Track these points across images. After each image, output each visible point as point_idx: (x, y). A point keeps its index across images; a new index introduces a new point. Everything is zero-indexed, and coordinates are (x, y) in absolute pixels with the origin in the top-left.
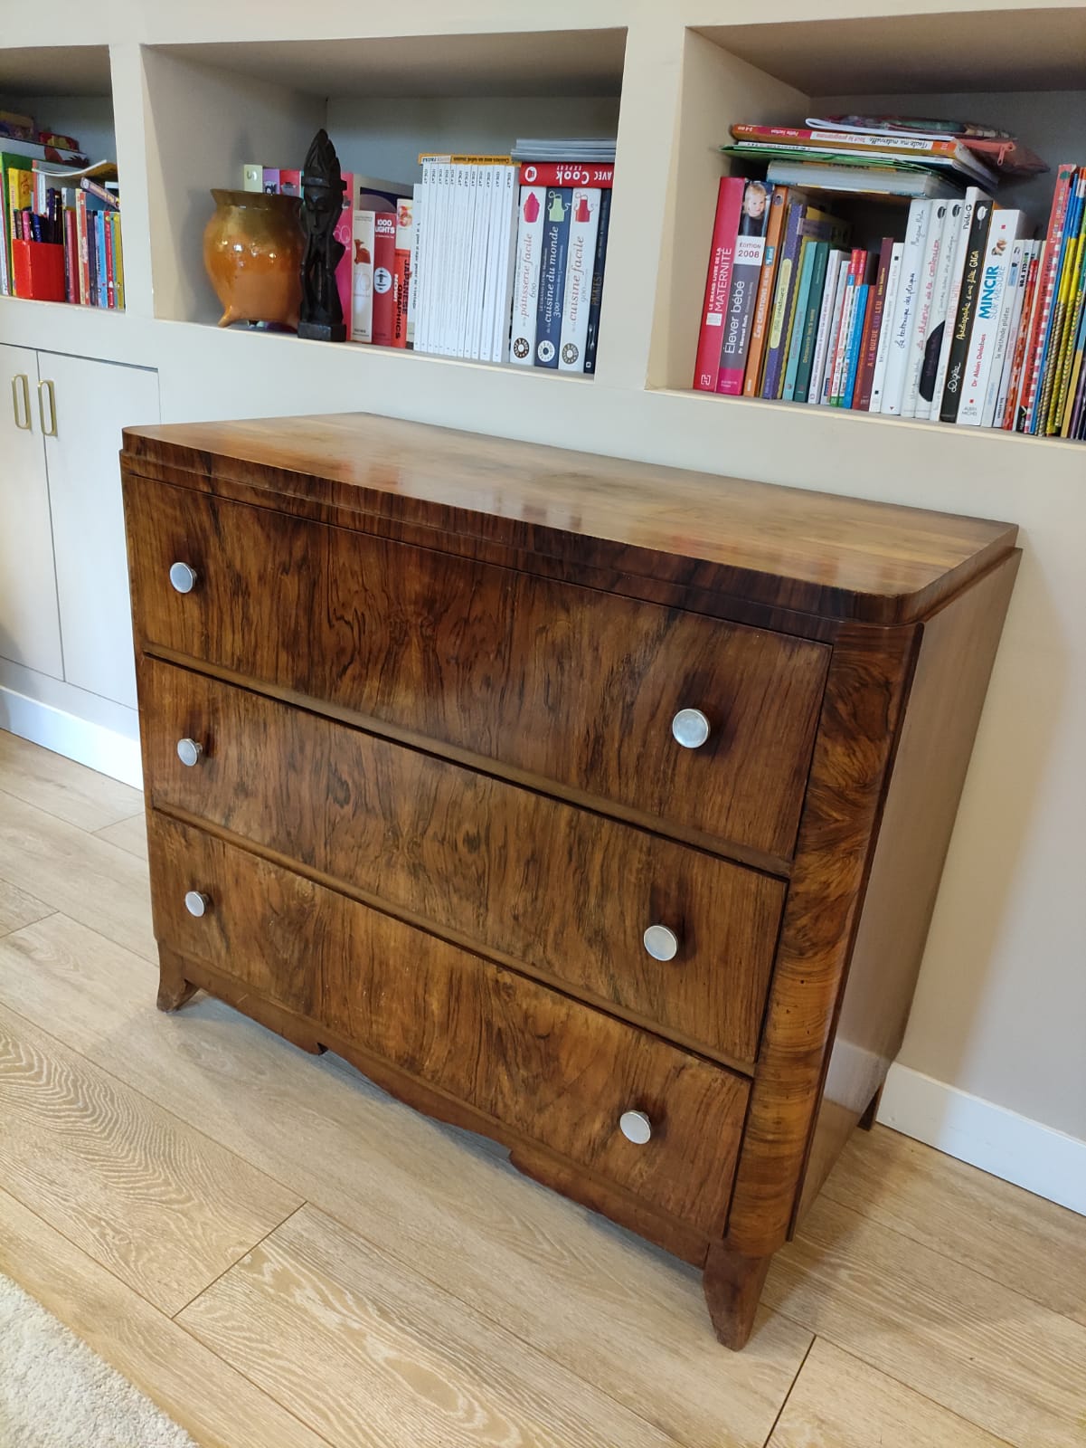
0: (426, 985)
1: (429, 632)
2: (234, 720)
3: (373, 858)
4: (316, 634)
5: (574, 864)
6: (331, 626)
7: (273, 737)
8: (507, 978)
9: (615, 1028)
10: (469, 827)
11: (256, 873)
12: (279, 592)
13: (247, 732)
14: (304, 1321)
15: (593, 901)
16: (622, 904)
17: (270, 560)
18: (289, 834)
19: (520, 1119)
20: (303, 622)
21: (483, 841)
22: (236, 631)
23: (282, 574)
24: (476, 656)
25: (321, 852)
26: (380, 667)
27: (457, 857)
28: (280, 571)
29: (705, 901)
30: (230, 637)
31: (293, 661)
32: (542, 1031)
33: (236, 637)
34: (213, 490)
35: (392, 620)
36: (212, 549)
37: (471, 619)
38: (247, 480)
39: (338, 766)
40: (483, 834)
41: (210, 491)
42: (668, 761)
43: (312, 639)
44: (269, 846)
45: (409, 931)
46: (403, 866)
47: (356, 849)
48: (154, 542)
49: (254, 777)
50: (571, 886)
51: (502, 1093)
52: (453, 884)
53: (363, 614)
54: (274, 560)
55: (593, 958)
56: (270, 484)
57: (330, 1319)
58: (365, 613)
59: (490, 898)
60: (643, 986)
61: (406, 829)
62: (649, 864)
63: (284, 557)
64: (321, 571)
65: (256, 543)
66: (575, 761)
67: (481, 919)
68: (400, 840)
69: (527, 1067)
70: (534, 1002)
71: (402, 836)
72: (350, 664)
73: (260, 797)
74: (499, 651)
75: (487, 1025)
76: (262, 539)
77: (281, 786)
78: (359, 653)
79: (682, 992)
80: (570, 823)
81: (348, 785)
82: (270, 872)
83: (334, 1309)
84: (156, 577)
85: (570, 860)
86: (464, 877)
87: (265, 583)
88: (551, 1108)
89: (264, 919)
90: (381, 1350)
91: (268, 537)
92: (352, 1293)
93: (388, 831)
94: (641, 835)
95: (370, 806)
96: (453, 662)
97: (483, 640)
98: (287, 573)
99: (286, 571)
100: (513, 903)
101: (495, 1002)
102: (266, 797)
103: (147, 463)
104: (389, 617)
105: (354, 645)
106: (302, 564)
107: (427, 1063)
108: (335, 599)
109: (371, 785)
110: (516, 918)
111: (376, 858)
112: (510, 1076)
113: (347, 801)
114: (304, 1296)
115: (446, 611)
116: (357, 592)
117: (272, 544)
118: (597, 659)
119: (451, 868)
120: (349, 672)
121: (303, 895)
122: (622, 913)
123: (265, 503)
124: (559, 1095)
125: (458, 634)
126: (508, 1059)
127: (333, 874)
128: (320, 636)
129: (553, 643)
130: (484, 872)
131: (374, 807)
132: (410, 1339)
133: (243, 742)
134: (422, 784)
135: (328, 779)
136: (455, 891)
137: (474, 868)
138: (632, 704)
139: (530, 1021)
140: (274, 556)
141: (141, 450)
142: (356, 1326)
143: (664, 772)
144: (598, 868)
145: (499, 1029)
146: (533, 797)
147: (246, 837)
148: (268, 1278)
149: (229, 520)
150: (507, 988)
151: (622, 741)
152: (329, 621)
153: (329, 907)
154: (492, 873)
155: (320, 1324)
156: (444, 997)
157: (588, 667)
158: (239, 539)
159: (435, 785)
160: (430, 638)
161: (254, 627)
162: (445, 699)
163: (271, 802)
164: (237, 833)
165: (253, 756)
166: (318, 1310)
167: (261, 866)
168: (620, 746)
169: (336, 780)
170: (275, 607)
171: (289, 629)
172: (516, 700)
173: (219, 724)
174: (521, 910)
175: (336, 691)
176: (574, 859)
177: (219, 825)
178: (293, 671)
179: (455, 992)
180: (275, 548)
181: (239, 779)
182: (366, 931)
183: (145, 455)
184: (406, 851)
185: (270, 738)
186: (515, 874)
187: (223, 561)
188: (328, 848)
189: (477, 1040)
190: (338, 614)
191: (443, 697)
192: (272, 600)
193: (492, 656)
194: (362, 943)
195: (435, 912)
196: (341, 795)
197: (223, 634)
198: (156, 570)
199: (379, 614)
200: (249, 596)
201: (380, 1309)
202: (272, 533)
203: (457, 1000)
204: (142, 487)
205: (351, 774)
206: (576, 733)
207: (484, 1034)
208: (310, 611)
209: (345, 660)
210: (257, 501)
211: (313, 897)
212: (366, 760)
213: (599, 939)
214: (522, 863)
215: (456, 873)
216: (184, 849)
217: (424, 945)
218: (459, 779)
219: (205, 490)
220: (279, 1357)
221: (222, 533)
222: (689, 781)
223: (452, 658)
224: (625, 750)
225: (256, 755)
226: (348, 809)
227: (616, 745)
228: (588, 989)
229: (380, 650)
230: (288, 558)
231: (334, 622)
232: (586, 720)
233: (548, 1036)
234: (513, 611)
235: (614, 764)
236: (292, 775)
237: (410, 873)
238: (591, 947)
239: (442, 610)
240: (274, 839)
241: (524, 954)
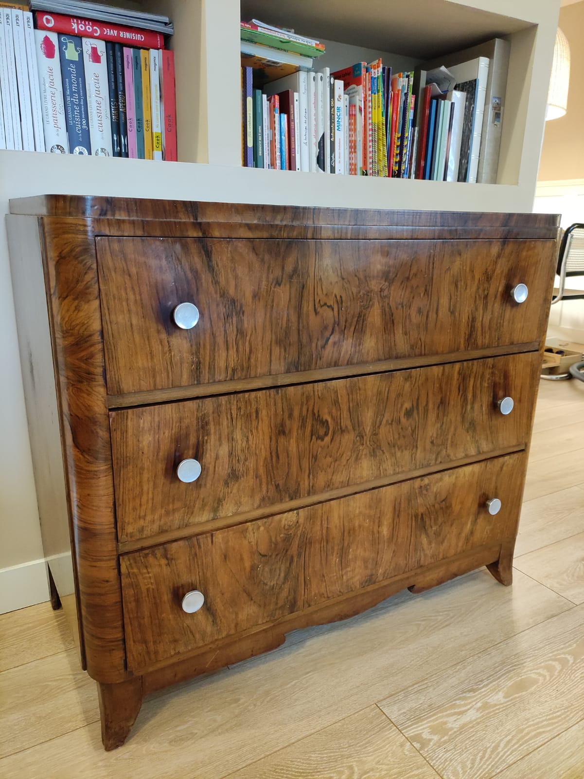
0: (379, 521)
1: (386, 293)
2: (225, 423)
3: (345, 463)
4: (305, 322)
5: (461, 392)
6: (316, 313)
7: (265, 418)
8: (426, 480)
9: (476, 468)
10: (407, 405)
11: (245, 537)
12: (273, 302)
13: (239, 426)
14: (472, 727)
15: (469, 407)
16: (481, 401)
17: (264, 279)
18: (277, 486)
19: (433, 556)
20: (294, 318)
21: (415, 408)
22: (231, 346)
23: (275, 287)
24: (413, 298)
25: (305, 485)
26: (353, 328)
27: (400, 427)
28: (273, 284)
29: (514, 378)
30: (224, 354)
31: (285, 351)
32: (443, 497)
33: (231, 352)
34: (204, 233)
35: (361, 293)
36: (204, 284)
37: (410, 278)
38: (237, 219)
39: (320, 413)
40: (415, 405)
41: (200, 235)
42: (501, 317)
43: (301, 328)
44: (259, 507)
45: (368, 495)
46: (366, 455)
47: (333, 463)
48: (131, 297)
49: (246, 460)
50: (459, 407)
51: (423, 550)
52: (398, 446)
53: (341, 297)
54: (268, 278)
55: (468, 438)
56: (259, 219)
57: (472, 715)
58: (343, 296)
59: (419, 439)
60: (490, 438)
61: (368, 429)
62: (492, 373)
63: (278, 272)
64: (309, 276)
65: (251, 268)
66: (463, 335)
67: (413, 456)
68: (365, 438)
69: (436, 524)
70: (440, 484)
71: (366, 435)
72: (331, 335)
73: (251, 472)
74: (426, 290)
75: (415, 517)
76: (257, 265)
77: (271, 453)
78: (338, 325)
79: (505, 428)
80: (459, 373)
81: (326, 421)
82: (259, 528)
83: (466, 711)
84: (135, 328)
85: (459, 392)
86: (404, 437)
87: (259, 299)
88: (448, 535)
89: (253, 568)
90: (498, 698)
91: (263, 261)
92: (455, 700)
93: (356, 437)
94: (489, 359)
95: (344, 428)
96: (400, 307)
97: (418, 286)
98: (280, 285)
99: (278, 283)
100: (431, 434)
101: (420, 500)
102: (256, 470)
103: (119, 222)
104: (359, 292)
105: (335, 321)
106: (293, 275)
107: (380, 570)
108: (320, 292)
109: (345, 413)
110: (432, 442)
111: (348, 460)
112: (427, 535)
113: (326, 434)
114: (453, 723)
115: (396, 276)
116: (337, 282)
117: (266, 266)
118: (473, 277)
119: (396, 436)
120: (331, 341)
121: (289, 526)
122: (482, 406)
123: (258, 234)
124: (452, 525)
125: (403, 289)
126: (426, 528)
127: (315, 493)
128: (308, 324)
129: (453, 276)
130: (415, 427)
131: (346, 427)
132: (491, 685)
133: (235, 437)
134: (379, 393)
135: (313, 426)
136: (399, 449)
137: (410, 428)
138: (488, 294)
139: (438, 496)
140: (268, 274)
141: (106, 211)
142: (479, 705)
143: (500, 323)
144: (471, 388)
145: (422, 514)
146: (441, 368)
147: (236, 514)
148: (435, 738)
149: (222, 257)
150: (426, 486)
151: (483, 316)
152: (315, 310)
153: (311, 519)
154: (420, 426)
155: (475, 720)
156: (391, 520)
157: (469, 282)
158: (234, 270)
159: (387, 389)
160: (385, 297)
161: (248, 338)
162: (396, 332)
163: (262, 471)
164: (226, 517)
165: (245, 443)
166: (465, 719)
167: (250, 528)
168: (482, 319)
169: (319, 422)
170: (268, 315)
171: (281, 328)
172: (435, 316)
173: (208, 434)
174: (435, 435)
175: (320, 359)
176: (461, 390)
177: (207, 521)
178: (285, 359)
179: (397, 513)
180: (269, 268)
181: (230, 471)
182: (339, 517)
183: (114, 215)
184: (368, 443)
185: (262, 420)
186: (432, 417)
187: (216, 292)
188: (311, 476)
189: (410, 531)
190: (322, 303)
191: (394, 330)
192: (266, 311)
193: (422, 295)
194: (336, 526)
195: (386, 470)
196: (322, 432)
197: (217, 355)
198: (134, 322)
199: (352, 293)
200: (243, 312)
201: (470, 691)
202: (267, 257)
203: (398, 516)
204: (116, 246)
205: (330, 413)
206: (464, 321)
207: (414, 524)
208: (299, 308)
209: (327, 334)
210: (250, 235)
211: (297, 522)
212: (341, 396)
213: (472, 426)
214: (436, 409)
215: (399, 438)
216: (164, 567)
217: (378, 497)
218: (402, 378)
219: (195, 235)
220: (498, 746)
221: (216, 268)
222: (509, 322)
223: (400, 304)
224: (484, 320)
225: (247, 441)
226: (327, 439)
227: (481, 319)
228: (467, 456)
229: (353, 317)
230: (280, 274)
231: (319, 309)
232: (468, 311)
233: (447, 497)
234: (433, 264)
235: (480, 329)
236: (282, 439)
237: (371, 456)
238: (468, 432)
239: (394, 276)
240: (263, 499)
241: (436, 460)
